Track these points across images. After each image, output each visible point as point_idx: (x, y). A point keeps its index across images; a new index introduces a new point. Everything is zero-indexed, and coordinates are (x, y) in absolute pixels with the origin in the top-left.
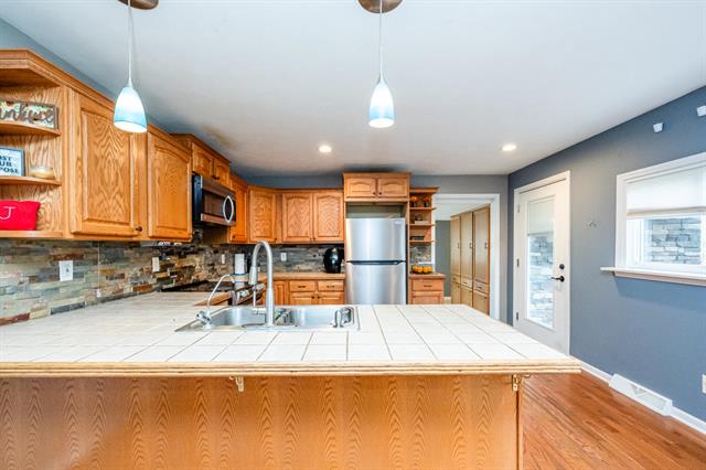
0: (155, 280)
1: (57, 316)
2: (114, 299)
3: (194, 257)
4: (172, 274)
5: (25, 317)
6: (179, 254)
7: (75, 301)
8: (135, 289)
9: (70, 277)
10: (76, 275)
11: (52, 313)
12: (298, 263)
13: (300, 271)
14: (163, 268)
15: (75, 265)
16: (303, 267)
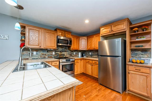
0: (53, 56)
1: (33, 59)
2: (44, 58)
3: (65, 52)
4: (58, 55)
5: (28, 59)
6: (60, 52)
7: (36, 58)
8: (48, 57)
9: (35, 54)
10: (36, 54)
11: (32, 59)
12: (93, 55)
13: (94, 57)
14: (55, 54)
15: (36, 52)
16: (95, 57)
